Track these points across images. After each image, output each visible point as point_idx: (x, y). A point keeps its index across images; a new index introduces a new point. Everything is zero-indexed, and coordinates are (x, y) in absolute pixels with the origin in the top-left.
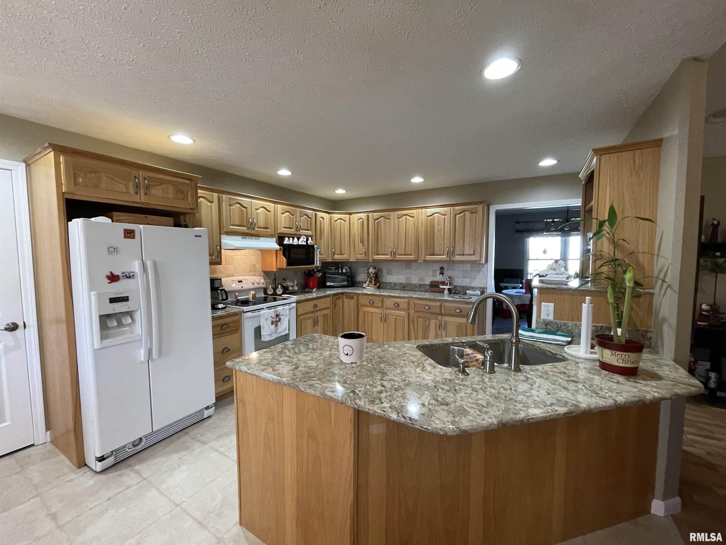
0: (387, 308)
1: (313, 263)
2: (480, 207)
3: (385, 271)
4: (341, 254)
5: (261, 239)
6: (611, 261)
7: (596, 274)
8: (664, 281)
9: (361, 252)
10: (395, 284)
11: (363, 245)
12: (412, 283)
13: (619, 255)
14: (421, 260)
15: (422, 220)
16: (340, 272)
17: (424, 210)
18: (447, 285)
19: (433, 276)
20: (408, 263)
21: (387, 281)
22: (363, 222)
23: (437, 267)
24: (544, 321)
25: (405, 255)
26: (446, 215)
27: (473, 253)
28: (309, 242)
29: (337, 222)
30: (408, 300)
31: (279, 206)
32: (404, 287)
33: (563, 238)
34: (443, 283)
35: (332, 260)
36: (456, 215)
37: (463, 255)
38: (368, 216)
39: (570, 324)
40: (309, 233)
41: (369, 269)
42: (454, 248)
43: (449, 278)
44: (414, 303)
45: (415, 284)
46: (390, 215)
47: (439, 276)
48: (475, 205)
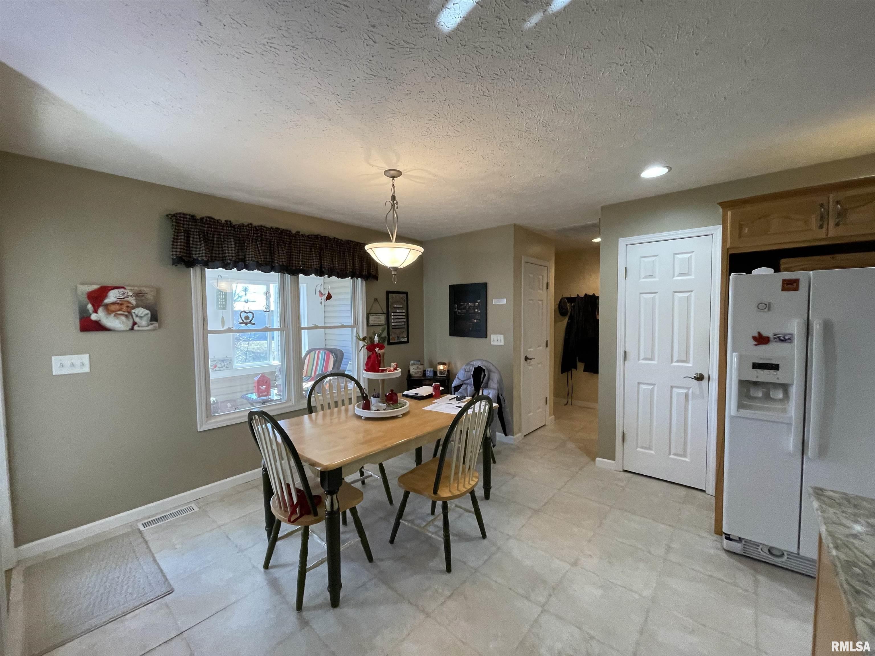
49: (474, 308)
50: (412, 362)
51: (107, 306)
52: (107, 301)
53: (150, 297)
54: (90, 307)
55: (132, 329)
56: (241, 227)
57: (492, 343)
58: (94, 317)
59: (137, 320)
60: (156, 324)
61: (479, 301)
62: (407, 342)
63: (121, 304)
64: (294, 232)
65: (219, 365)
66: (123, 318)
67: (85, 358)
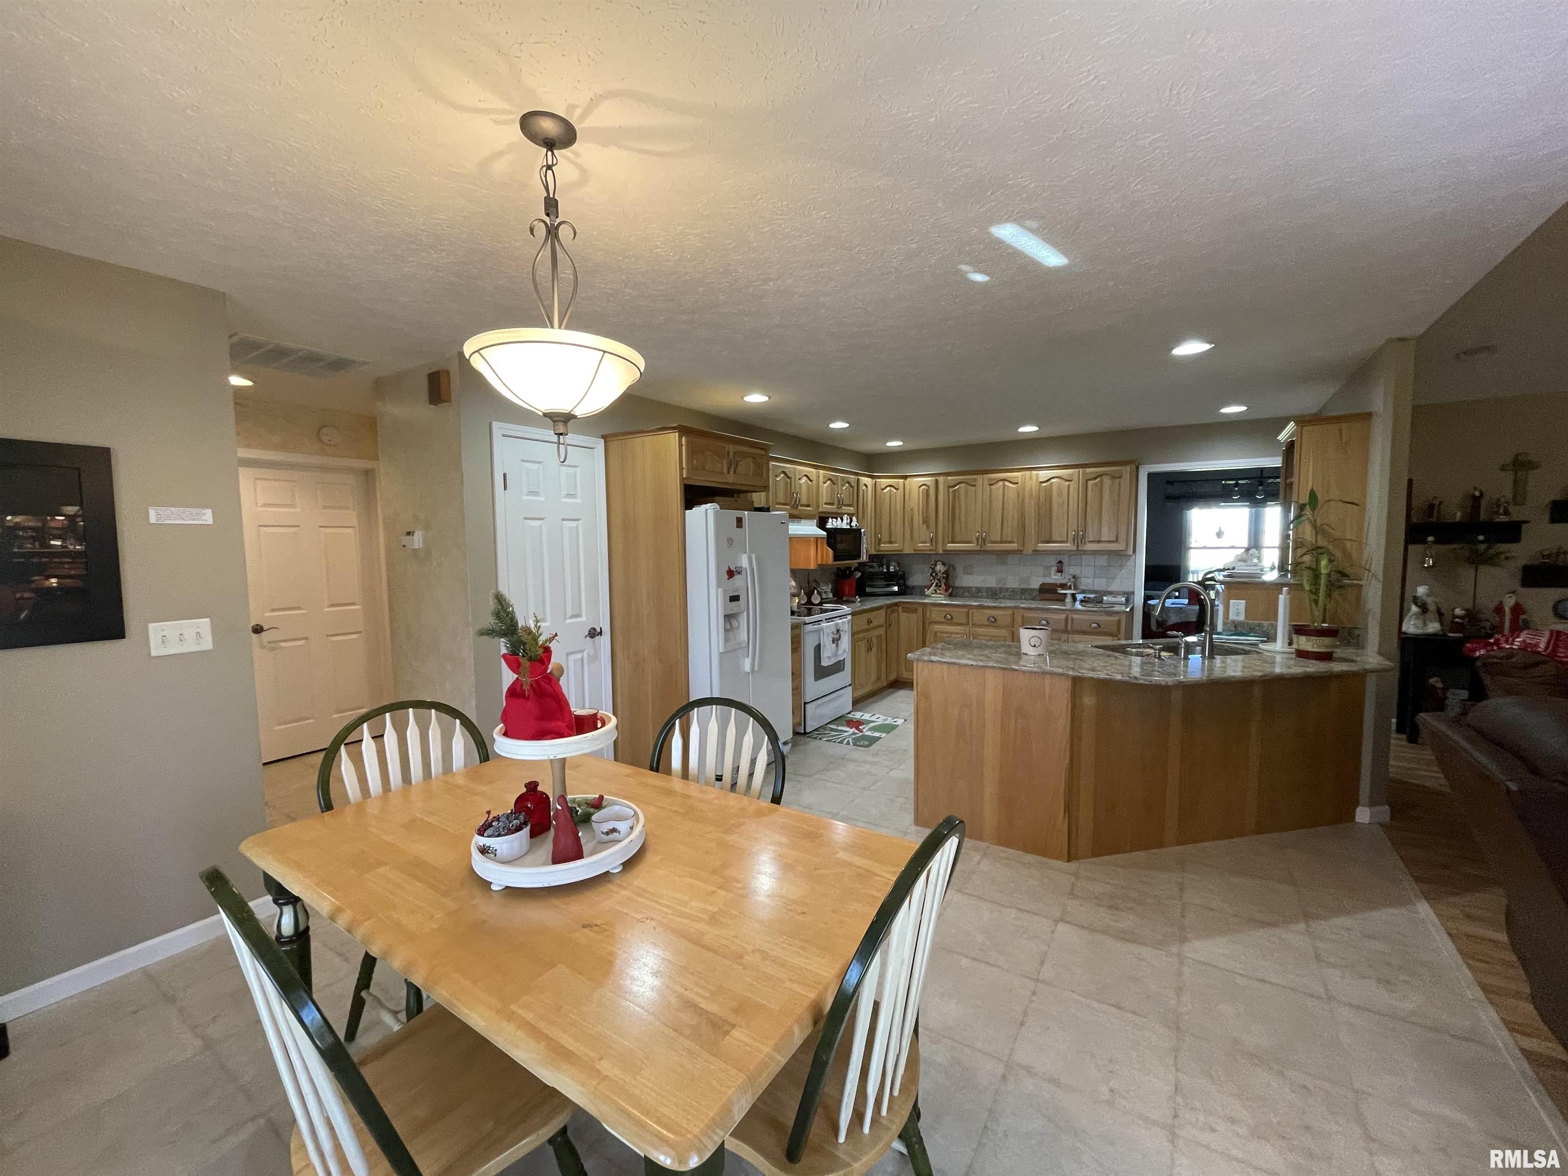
0: (974, 625)
1: (859, 556)
2: (1126, 470)
3: (960, 569)
4: (891, 542)
5: (803, 521)
6: (1313, 550)
7: (1296, 564)
8: (1369, 571)
9: (923, 539)
10: (979, 590)
11: (928, 528)
12: (1008, 586)
13: (1321, 542)
14: (1029, 549)
15: (1031, 488)
16: (885, 570)
17: (1034, 472)
18: (1070, 588)
19: (1045, 576)
20: (1002, 556)
21: (964, 585)
22: (927, 491)
23: (1052, 561)
24: (1233, 622)
25: (1001, 542)
26: (1071, 481)
27: (1114, 539)
28: (853, 524)
29: (885, 491)
30: (1011, 612)
31: (821, 472)
32: (994, 593)
33: (1254, 510)
34: (1063, 586)
35: (877, 551)
36: (1087, 481)
37: (1099, 542)
38: (937, 481)
39: (1266, 623)
40: (851, 510)
41: (936, 565)
42: (1084, 531)
43: (1074, 577)
44: (1023, 616)
45: (1014, 589)
46: (975, 480)
47: (1055, 575)
48: (1119, 466)
49: (43, 533)
57: (153, 653)
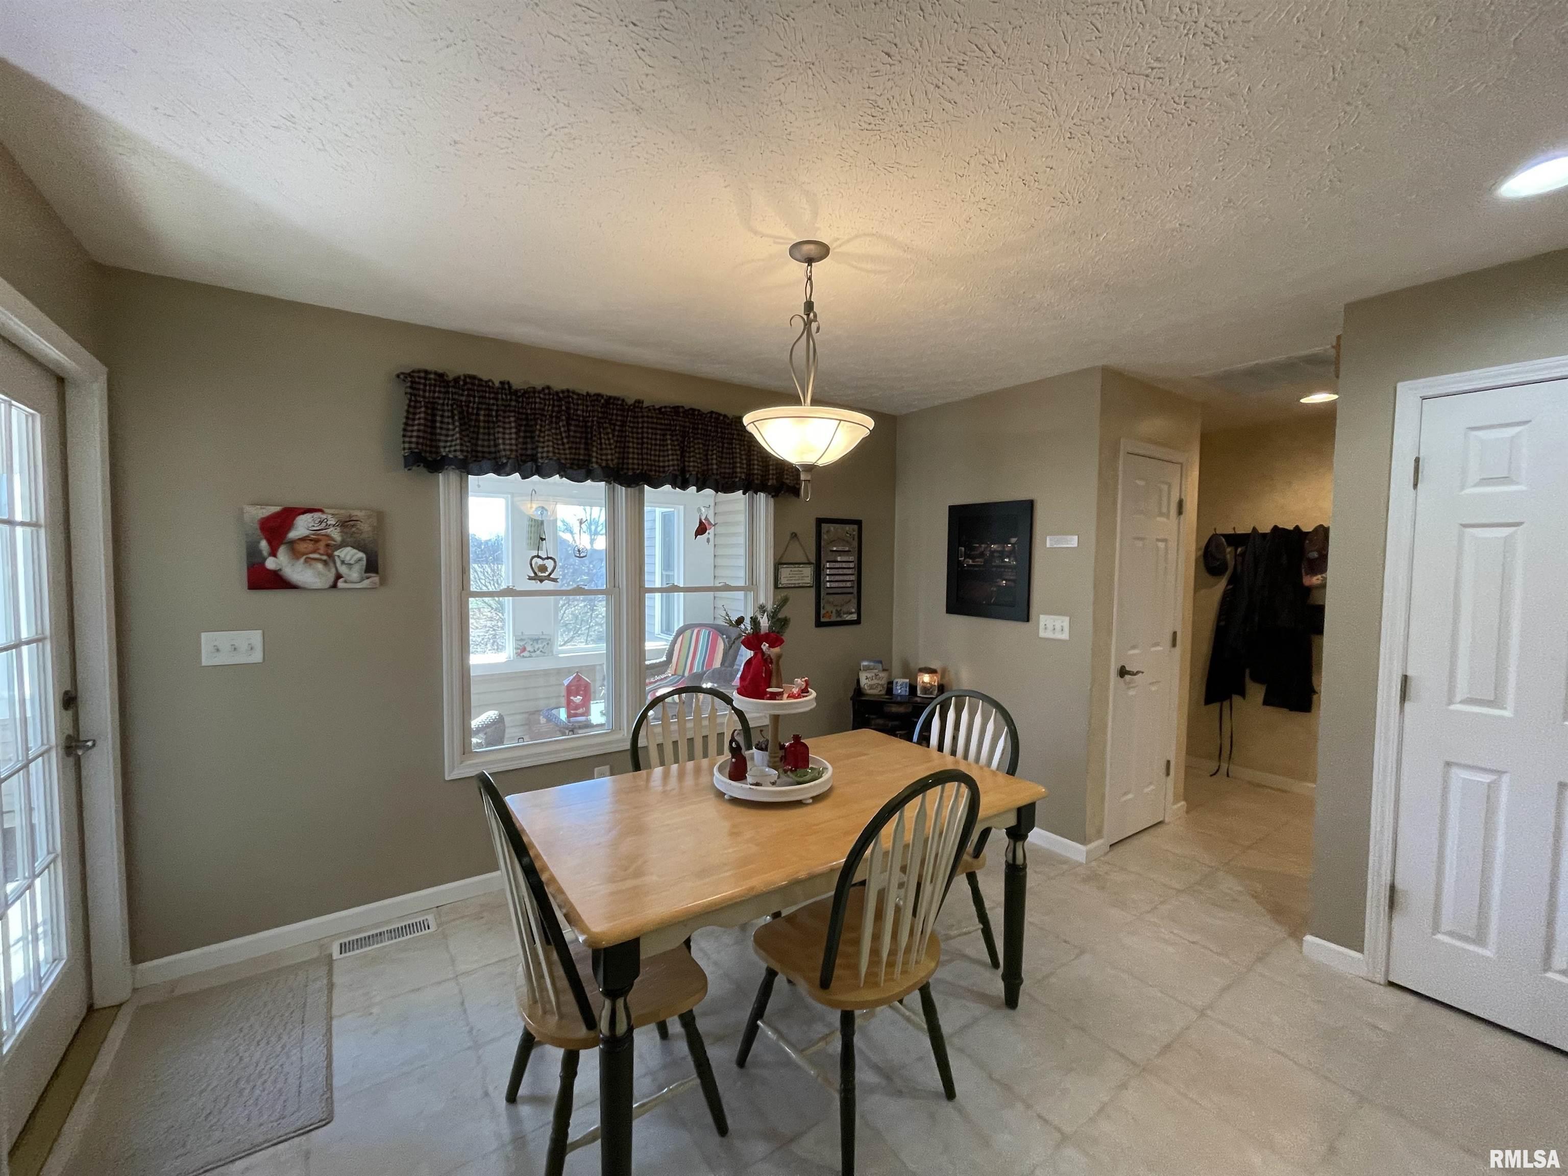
49: (1002, 554)
50: (865, 663)
51: (292, 543)
52: (293, 535)
53: (365, 527)
54: (264, 544)
55: (334, 586)
56: (528, 394)
57: (1042, 634)
58: (271, 564)
59: (343, 570)
60: (375, 579)
61: (1014, 540)
62: (858, 622)
63: (316, 541)
64: (630, 401)
65: (529, 648)
66: (320, 566)
67: (256, 637)
